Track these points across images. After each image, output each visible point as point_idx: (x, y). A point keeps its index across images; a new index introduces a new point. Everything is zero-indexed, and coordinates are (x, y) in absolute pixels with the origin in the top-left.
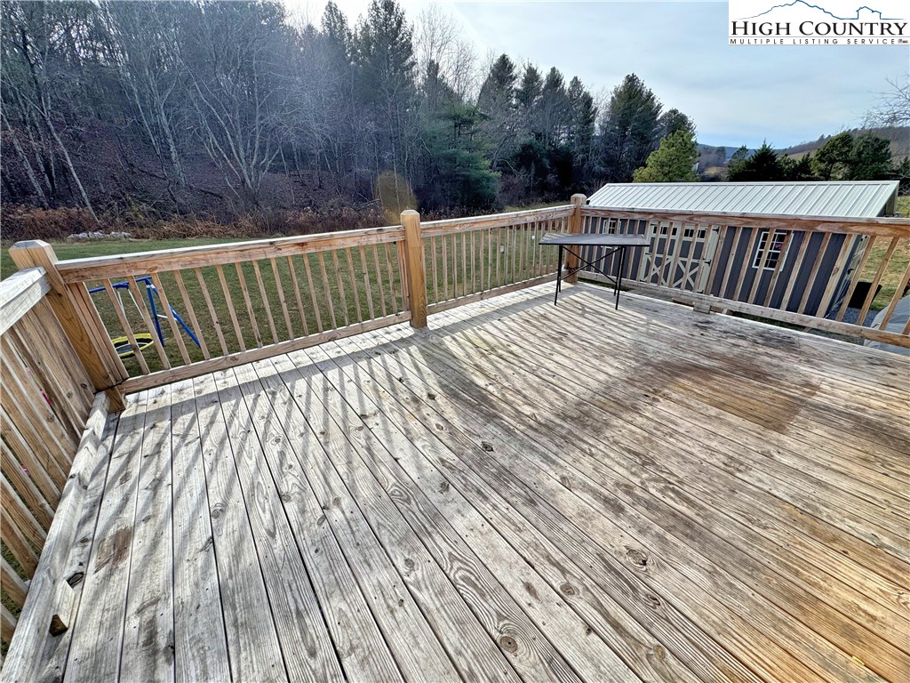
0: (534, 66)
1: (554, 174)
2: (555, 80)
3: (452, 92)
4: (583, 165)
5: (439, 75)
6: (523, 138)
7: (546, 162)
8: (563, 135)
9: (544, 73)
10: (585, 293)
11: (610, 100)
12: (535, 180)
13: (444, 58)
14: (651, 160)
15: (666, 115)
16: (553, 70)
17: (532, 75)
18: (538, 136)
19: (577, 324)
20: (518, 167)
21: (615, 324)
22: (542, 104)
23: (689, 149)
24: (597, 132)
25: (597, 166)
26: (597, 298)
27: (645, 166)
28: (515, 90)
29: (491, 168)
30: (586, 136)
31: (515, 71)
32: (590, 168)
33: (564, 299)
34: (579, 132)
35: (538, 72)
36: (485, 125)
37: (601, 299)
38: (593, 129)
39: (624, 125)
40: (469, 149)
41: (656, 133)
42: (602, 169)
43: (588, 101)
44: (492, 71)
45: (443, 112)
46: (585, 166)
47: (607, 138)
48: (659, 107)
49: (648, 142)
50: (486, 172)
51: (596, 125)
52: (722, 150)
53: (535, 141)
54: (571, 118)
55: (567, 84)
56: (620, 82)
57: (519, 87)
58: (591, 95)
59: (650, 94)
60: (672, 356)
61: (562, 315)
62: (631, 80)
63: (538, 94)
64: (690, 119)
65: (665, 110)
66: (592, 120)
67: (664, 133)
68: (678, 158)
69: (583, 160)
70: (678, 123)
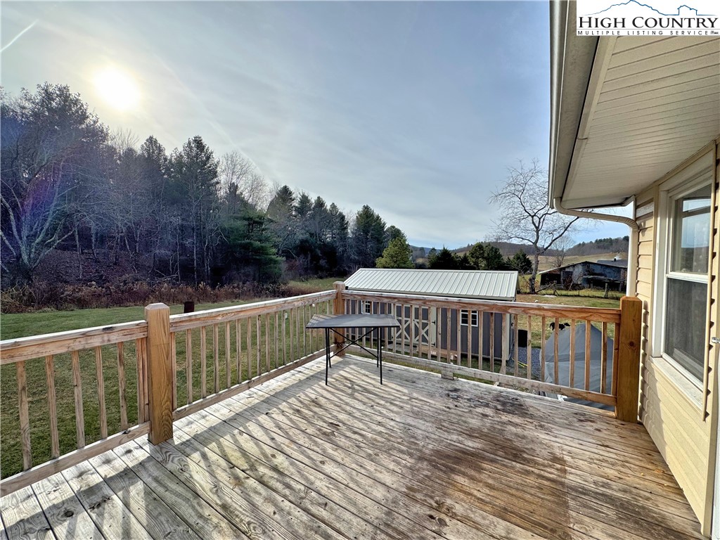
0: (306, 195)
1: (324, 259)
2: (320, 204)
3: (247, 203)
4: (343, 255)
5: (238, 192)
6: (300, 235)
7: (319, 252)
8: (328, 235)
9: (313, 199)
10: (352, 366)
11: (355, 217)
12: (311, 262)
13: (242, 182)
14: (385, 253)
15: (389, 229)
16: (319, 198)
17: (305, 200)
18: (312, 235)
19: (348, 408)
20: (298, 255)
21: (382, 402)
22: (313, 217)
23: (405, 248)
24: (350, 235)
25: (353, 255)
26: (363, 372)
27: (383, 257)
28: (294, 206)
29: (277, 254)
30: (343, 237)
31: (294, 196)
32: (349, 257)
33: (334, 376)
34: (338, 234)
35: (309, 198)
36: (272, 226)
37: (367, 373)
38: (347, 233)
39: (366, 232)
40: (260, 241)
41: (385, 238)
42: (356, 257)
43: (343, 218)
44: (278, 194)
45: (239, 215)
46: (345, 255)
47: (357, 239)
48: (384, 224)
49: (382, 242)
50: (273, 257)
51: (349, 231)
52: (422, 249)
53: (309, 238)
54: (333, 226)
55: (328, 206)
56: (361, 209)
57: (297, 205)
58: (344, 214)
59: (378, 217)
60: (440, 441)
61: (333, 398)
62: (366, 208)
63: (310, 210)
64: (402, 232)
65: (388, 226)
66: (346, 228)
67: (390, 238)
68: (400, 252)
69: (343, 251)
70: (396, 233)
